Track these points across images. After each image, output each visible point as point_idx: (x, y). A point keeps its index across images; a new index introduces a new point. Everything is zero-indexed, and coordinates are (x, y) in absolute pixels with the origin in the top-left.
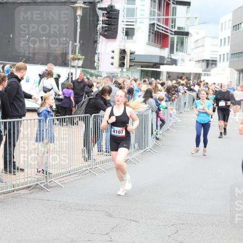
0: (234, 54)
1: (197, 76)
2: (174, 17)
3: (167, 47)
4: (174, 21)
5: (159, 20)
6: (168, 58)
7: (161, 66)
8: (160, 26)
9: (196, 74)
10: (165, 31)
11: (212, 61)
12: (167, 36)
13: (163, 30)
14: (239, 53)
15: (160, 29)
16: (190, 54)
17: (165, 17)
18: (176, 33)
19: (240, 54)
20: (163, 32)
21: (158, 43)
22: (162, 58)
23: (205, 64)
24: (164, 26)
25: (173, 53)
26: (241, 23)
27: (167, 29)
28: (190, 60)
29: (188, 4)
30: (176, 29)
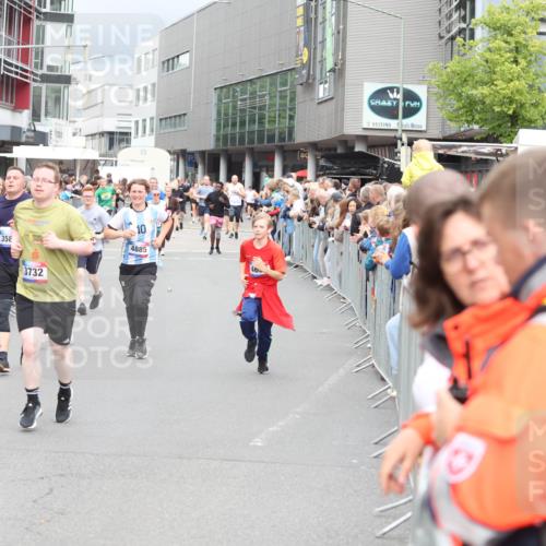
0: (166, 118)
1: (89, 165)
2: (40, 46)
3: (27, 108)
4: (40, 54)
5: (9, 52)
6: (29, 130)
7: (15, 148)
8: (11, 65)
9: (88, 161)
10: (22, 75)
11: (121, 133)
12: (27, 84)
13: (17, 73)
14: (175, 117)
15: (11, 71)
16: (74, 122)
17: (21, 46)
18: (45, 79)
19: (178, 119)
20: (19, 77)
21: (7, 101)
22: (16, 130)
23: (105, 140)
24: (20, 64)
25: (39, 121)
26: (178, 56)
27: (26, 71)
28: (74, 134)
29: (68, 19)
30: (45, 71)
